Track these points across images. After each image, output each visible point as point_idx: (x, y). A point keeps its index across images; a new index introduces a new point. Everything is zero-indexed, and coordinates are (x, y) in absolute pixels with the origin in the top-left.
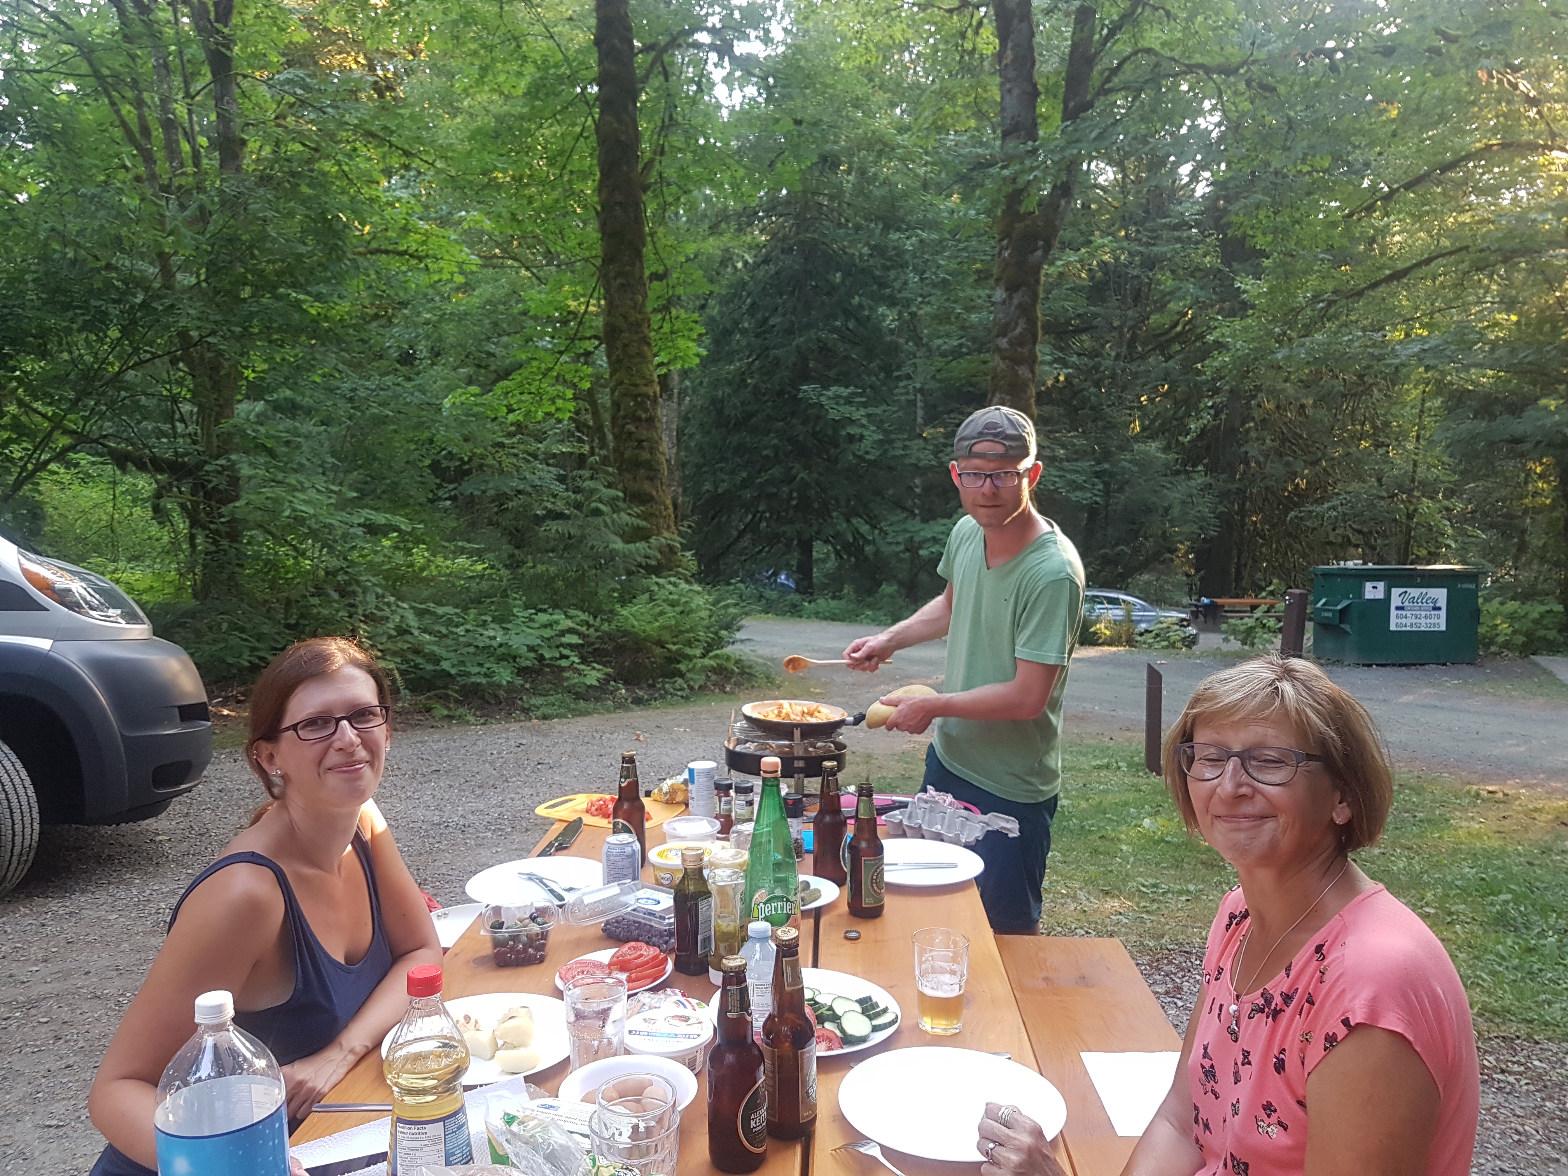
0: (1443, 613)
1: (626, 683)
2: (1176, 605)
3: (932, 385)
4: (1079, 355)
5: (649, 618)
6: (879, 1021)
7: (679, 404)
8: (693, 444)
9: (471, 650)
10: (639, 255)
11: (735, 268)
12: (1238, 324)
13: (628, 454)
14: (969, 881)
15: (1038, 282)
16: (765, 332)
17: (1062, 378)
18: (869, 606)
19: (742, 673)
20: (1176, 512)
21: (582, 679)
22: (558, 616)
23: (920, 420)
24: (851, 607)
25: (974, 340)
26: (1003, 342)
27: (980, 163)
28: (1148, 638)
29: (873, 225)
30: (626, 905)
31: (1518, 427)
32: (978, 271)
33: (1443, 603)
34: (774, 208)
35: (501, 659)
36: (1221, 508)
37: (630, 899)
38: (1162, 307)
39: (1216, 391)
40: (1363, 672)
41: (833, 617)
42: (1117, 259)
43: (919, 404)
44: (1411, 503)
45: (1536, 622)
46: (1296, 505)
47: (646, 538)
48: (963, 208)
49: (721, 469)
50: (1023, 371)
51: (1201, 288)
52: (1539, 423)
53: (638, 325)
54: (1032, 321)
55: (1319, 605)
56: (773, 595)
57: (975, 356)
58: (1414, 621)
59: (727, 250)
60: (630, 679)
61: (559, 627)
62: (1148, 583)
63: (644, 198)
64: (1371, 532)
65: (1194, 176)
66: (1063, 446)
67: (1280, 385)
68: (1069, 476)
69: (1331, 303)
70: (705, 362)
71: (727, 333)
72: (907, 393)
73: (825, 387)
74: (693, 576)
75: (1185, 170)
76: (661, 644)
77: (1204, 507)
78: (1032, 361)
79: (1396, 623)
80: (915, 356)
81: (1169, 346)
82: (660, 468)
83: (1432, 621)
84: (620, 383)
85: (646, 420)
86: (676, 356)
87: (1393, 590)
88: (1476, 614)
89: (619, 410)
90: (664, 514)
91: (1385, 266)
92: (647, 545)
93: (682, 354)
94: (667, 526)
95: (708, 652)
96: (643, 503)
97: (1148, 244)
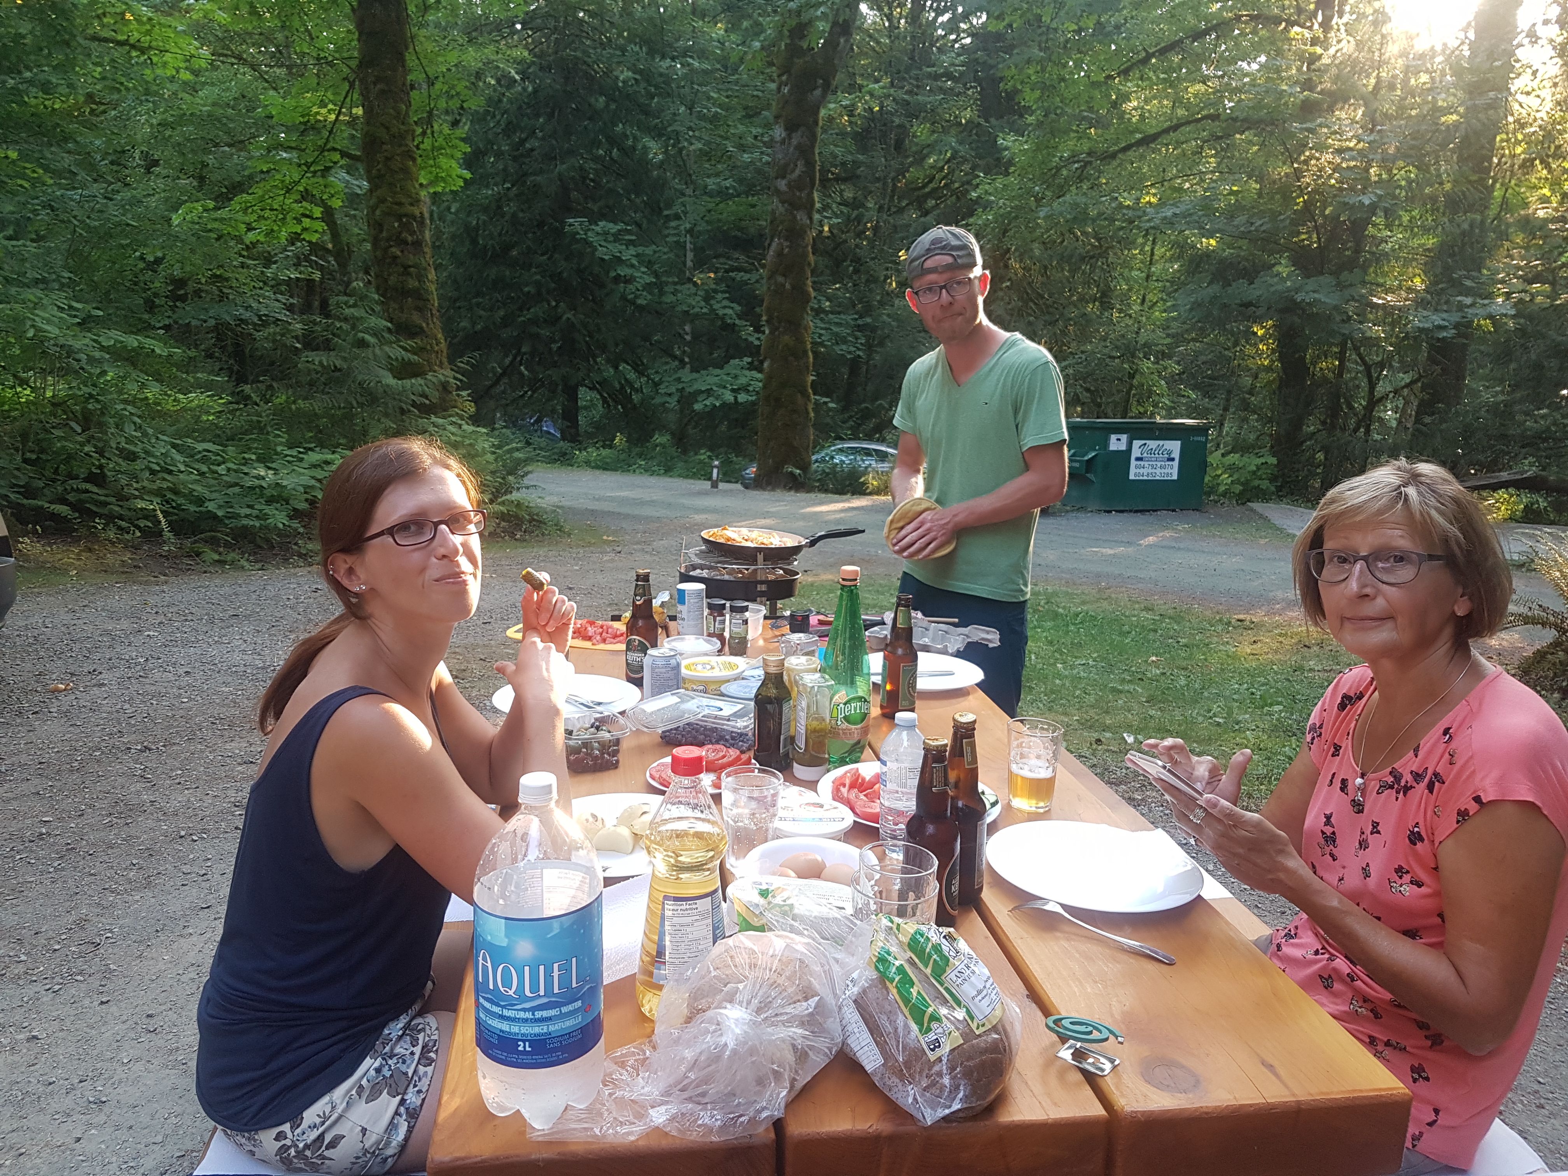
0: (1176, 463)
3: (702, 226)
4: (840, 204)
9: (237, 490)
10: (400, 59)
12: (999, 182)
13: (392, 281)
15: (816, 122)
16: (522, 155)
17: (826, 228)
18: (642, 456)
19: (532, 520)
22: (328, 456)
23: (689, 264)
24: (622, 457)
25: (744, 182)
26: (782, 184)
30: (692, 712)
31: (1254, 292)
33: (1176, 455)
35: (270, 501)
37: (691, 706)
38: (920, 159)
40: (1104, 518)
41: (605, 466)
43: (688, 245)
44: (1134, 363)
45: (1252, 473)
47: (420, 374)
49: (478, 305)
50: (801, 216)
51: (960, 143)
52: (1272, 289)
53: (402, 137)
54: (810, 164)
56: (543, 442)
57: (743, 199)
58: (1150, 471)
66: (829, 299)
68: (835, 329)
69: (1087, 164)
70: (467, 185)
72: (678, 235)
73: (593, 221)
74: (471, 417)
78: (809, 207)
79: (1135, 472)
80: (683, 194)
81: (925, 201)
82: (430, 297)
83: (1166, 471)
84: (382, 201)
85: (413, 243)
86: (437, 177)
87: (1135, 442)
88: (1204, 465)
89: (381, 231)
90: (436, 348)
91: (1137, 130)
92: (422, 382)
93: (443, 175)
94: (441, 362)
95: (496, 497)
96: (412, 335)
97: (909, 92)
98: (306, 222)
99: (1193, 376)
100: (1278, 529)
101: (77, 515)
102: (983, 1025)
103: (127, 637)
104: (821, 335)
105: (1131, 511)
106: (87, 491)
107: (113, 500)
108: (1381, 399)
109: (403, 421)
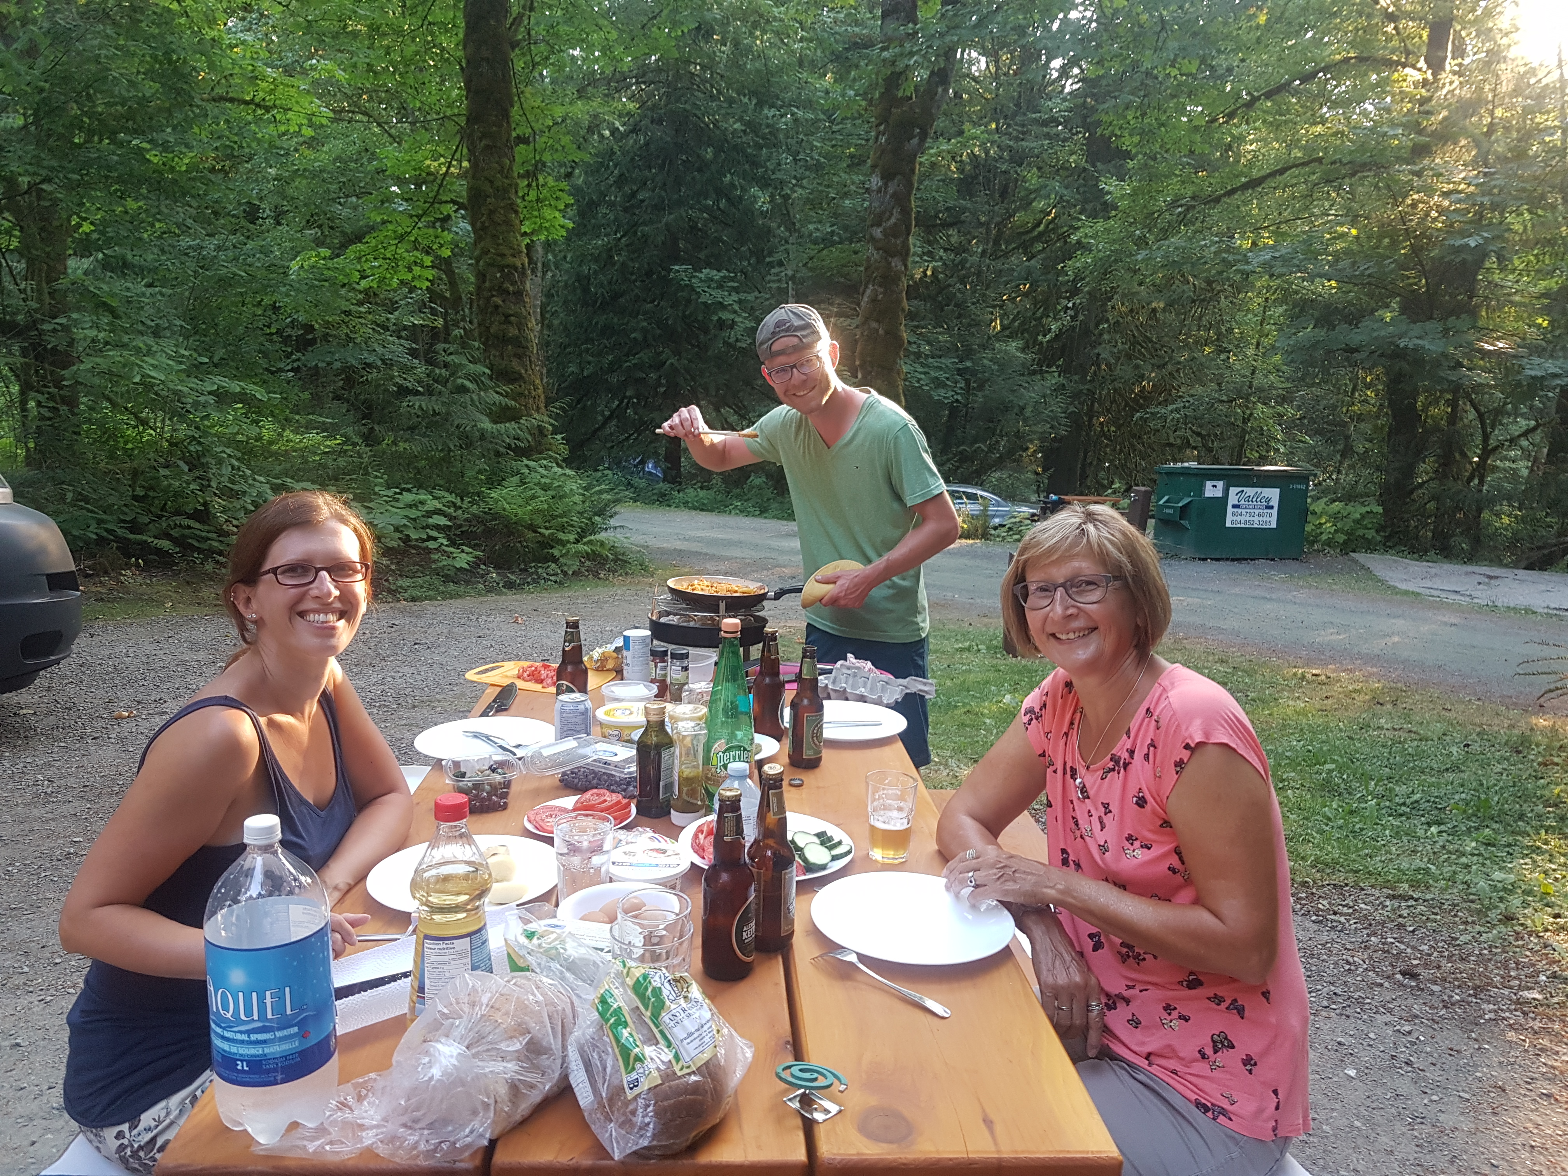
0: (1275, 512)
1: (497, 567)
2: (1025, 501)
3: (804, 273)
4: (946, 250)
5: (520, 501)
6: (836, 852)
7: (543, 279)
8: (556, 322)
10: (506, 115)
11: (602, 136)
12: (1100, 225)
13: (494, 329)
14: (893, 736)
15: (913, 171)
16: (632, 206)
17: (929, 273)
18: (738, 497)
19: (616, 560)
20: (1028, 412)
21: (450, 562)
22: (423, 496)
24: (719, 498)
25: (846, 228)
26: (877, 232)
27: (856, 43)
28: (1002, 532)
29: (746, 100)
30: (585, 757)
31: (1357, 337)
32: (851, 156)
33: (1275, 502)
34: (643, 76)
36: (1072, 409)
37: (588, 751)
38: (1027, 204)
39: (1074, 292)
40: (1199, 566)
41: (702, 508)
42: (987, 153)
43: (790, 292)
44: (1248, 408)
45: (1357, 522)
46: (1141, 407)
47: (515, 418)
48: (839, 88)
49: (587, 350)
50: (896, 263)
51: (1066, 188)
52: (1375, 334)
53: (506, 191)
54: (906, 211)
55: (1161, 502)
56: (643, 483)
57: (846, 246)
58: (1248, 519)
59: (596, 116)
60: (501, 563)
61: (426, 508)
62: (1000, 479)
63: (512, 55)
64: (1209, 435)
65: (1064, 72)
66: (929, 343)
67: (1136, 288)
68: (934, 373)
69: (1189, 208)
70: (573, 235)
71: (593, 205)
72: (779, 281)
73: (698, 269)
74: (564, 460)
75: (1057, 63)
76: (533, 528)
77: (1057, 407)
78: (904, 253)
79: (1231, 520)
80: (787, 242)
81: (1032, 245)
82: (529, 345)
83: (1264, 519)
84: (486, 252)
85: (514, 293)
86: (541, 226)
87: (1231, 489)
88: (1304, 513)
89: (484, 282)
90: (534, 394)
91: (1242, 174)
92: (516, 426)
93: (547, 225)
94: (538, 407)
95: (582, 537)
96: (512, 381)
97: (1017, 139)
98: (417, 270)
99: (1313, 421)
100: (1379, 581)
101: (178, 550)
102: (688, 1067)
103: (200, 667)
104: (919, 380)
105: (1227, 559)
106: (189, 527)
107: (214, 536)
108: (1495, 448)
109: (498, 463)
